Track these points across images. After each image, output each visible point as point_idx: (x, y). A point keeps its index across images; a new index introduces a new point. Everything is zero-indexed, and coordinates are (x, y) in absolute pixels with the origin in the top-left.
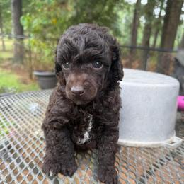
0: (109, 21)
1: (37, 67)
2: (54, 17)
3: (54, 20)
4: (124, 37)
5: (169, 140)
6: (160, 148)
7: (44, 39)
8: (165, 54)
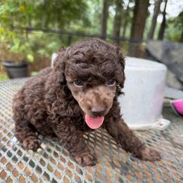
0: (79, 10)
1: (5, 58)
2: (22, 5)
3: (22, 7)
4: (94, 27)
5: (158, 122)
6: (150, 130)
7: (12, 28)
8: (135, 45)
